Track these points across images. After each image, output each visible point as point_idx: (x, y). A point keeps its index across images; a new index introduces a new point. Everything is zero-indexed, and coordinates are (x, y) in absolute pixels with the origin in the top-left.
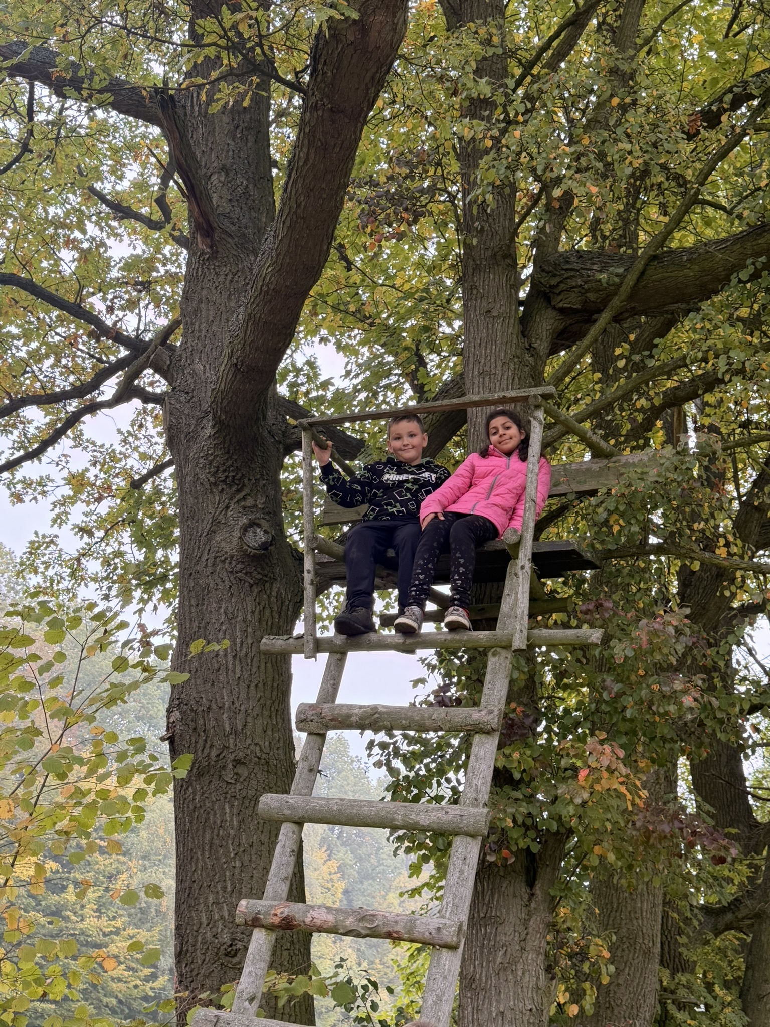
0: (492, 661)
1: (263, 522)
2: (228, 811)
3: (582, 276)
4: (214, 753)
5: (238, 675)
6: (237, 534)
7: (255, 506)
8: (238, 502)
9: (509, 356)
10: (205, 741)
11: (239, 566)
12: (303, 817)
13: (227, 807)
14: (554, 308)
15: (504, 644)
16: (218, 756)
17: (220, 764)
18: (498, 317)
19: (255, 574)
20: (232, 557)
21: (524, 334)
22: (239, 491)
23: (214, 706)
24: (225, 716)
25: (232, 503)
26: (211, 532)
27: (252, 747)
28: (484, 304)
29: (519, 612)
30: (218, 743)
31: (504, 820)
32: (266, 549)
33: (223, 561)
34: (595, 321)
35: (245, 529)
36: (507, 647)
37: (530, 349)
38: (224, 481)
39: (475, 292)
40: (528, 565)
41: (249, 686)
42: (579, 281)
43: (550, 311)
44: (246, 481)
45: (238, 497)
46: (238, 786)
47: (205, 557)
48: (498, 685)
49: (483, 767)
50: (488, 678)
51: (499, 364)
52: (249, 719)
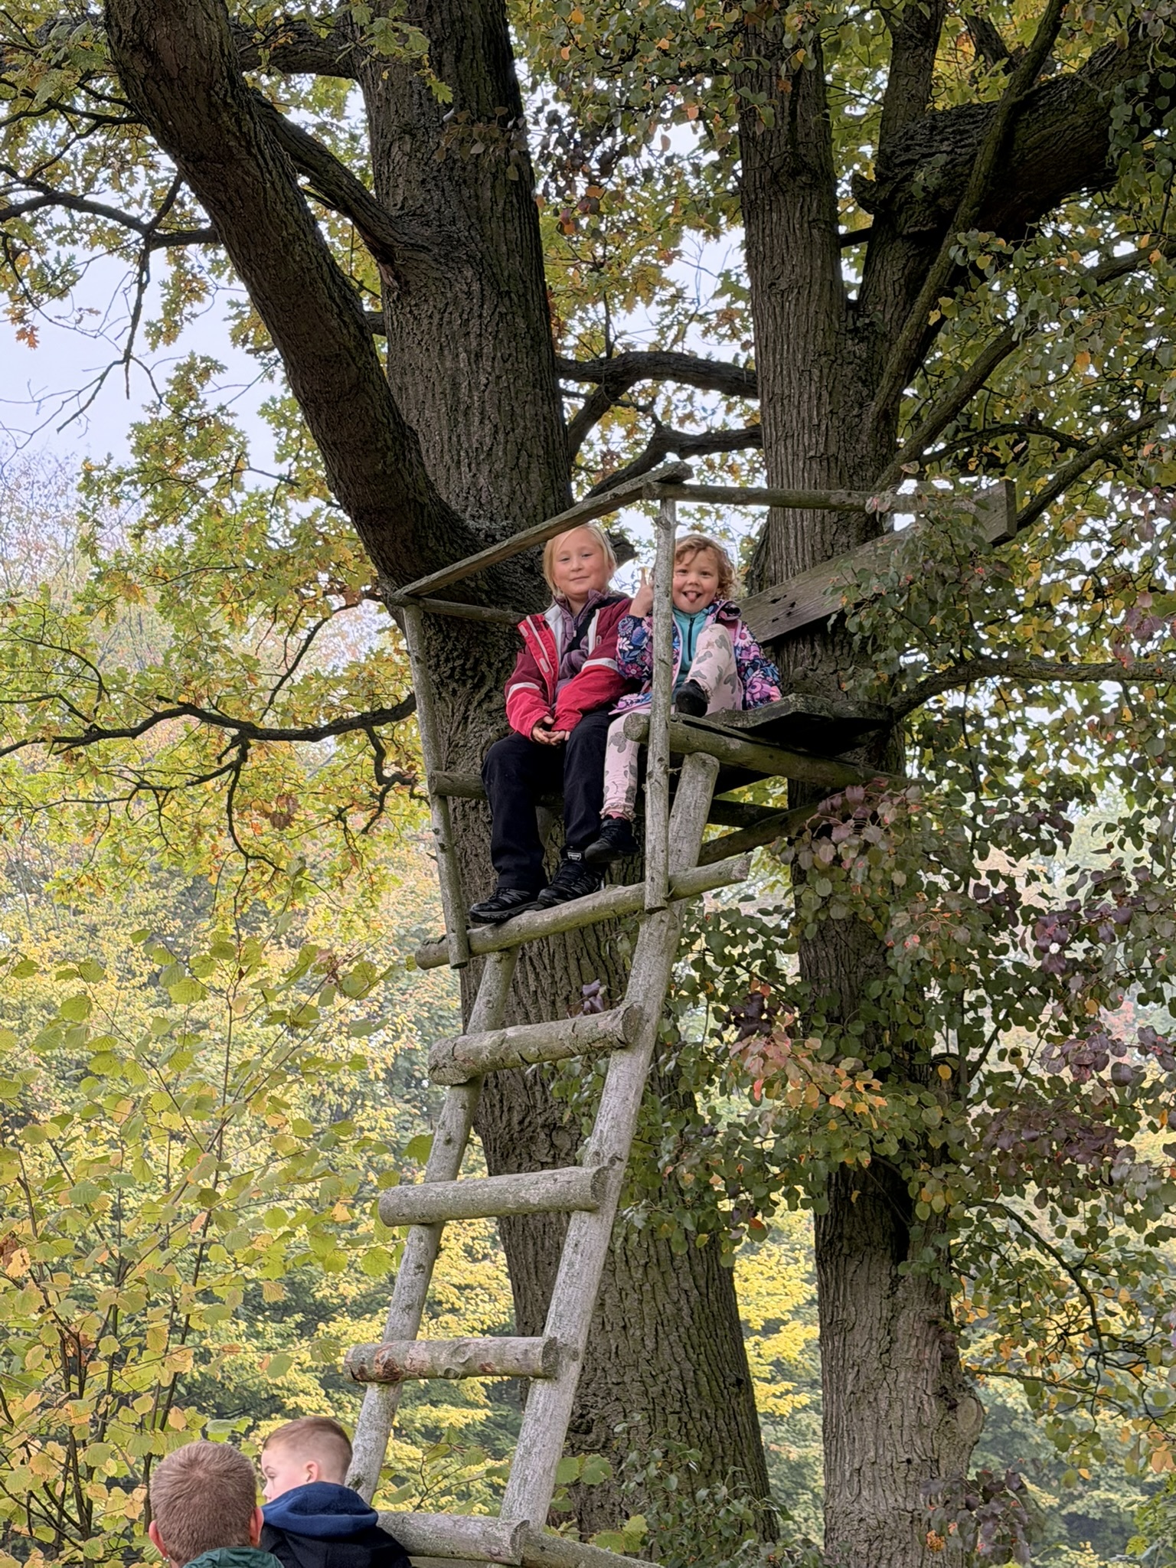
4: (516, 1119)
5: (533, 988)
8: (480, 704)
10: (501, 1101)
16: (521, 1122)
17: (528, 1134)
22: (477, 687)
25: (472, 708)
28: (766, 271)
40: (659, 769)
41: (553, 1003)
44: (484, 667)
45: (477, 698)
48: (645, 968)
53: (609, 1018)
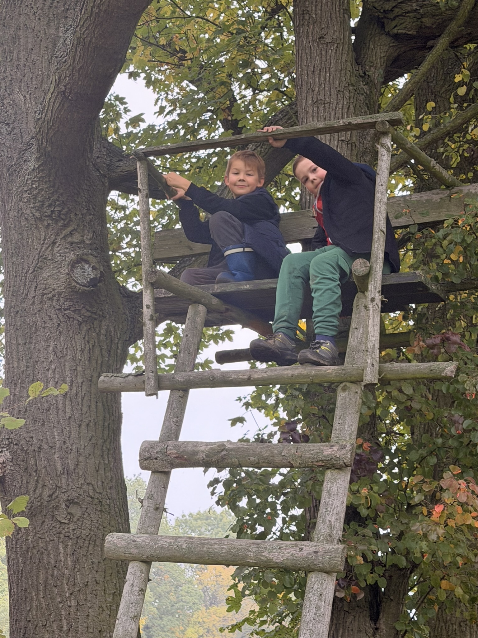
0: (341, 397)
1: (91, 258)
2: (62, 551)
4: (47, 493)
5: (68, 415)
6: (65, 270)
7: (83, 242)
8: (64, 237)
9: (344, 84)
10: (37, 481)
11: (67, 304)
12: (152, 556)
13: (61, 546)
14: (388, 34)
15: (353, 378)
16: (50, 496)
17: (53, 504)
18: (332, 43)
19: (83, 311)
20: (60, 294)
21: (358, 61)
22: (65, 226)
23: (45, 446)
24: (56, 456)
25: (59, 238)
26: (37, 268)
27: (85, 487)
28: (317, 29)
29: (370, 345)
30: (50, 483)
31: (355, 557)
32: (95, 285)
33: (51, 299)
34: (431, 47)
35: (73, 265)
36: (357, 381)
37: (364, 76)
38: (50, 216)
39: (307, 17)
40: (378, 298)
41: (80, 426)
43: (384, 37)
44: (72, 216)
45: (64, 233)
46: (72, 526)
47: (32, 294)
48: (348, 420)
49: (337, 503)
50: (338, 412)
51: (334, 92)
52: (81, 459)
53: (335, 448)
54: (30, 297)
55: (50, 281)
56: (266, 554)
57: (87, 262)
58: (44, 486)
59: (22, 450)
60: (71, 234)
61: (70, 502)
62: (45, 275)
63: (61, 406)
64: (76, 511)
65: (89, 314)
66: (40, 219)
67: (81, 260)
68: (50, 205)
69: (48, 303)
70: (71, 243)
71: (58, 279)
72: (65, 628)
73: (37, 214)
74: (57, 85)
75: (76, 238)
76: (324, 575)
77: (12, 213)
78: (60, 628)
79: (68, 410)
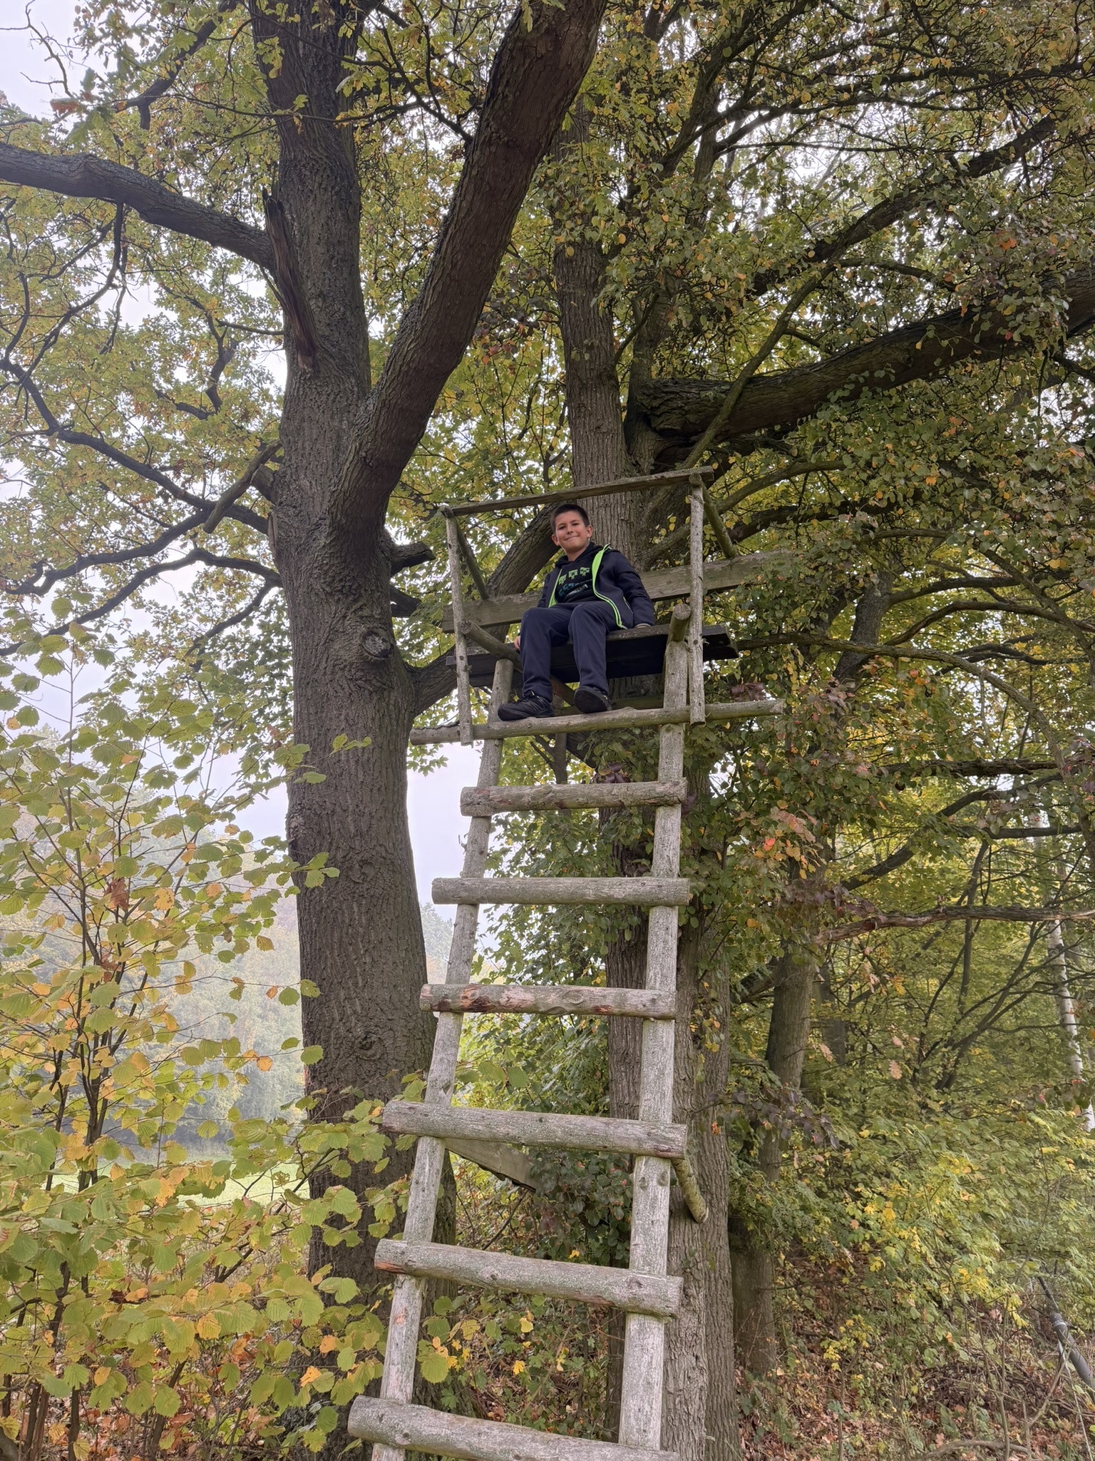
0: (665, 738)
1: (381, 631)
2: (356, 909)
3: (682, 398)
4: (340, 854)
6: (357, 641)
7: (372, 616)
8: (355, 611)
9: (620, 470)
10: (331, 843)
11: (359, 674)
13: (355, 905)
14: (654, 430)
15: (678, 719)
17: (347, 864)
18: (607, 433)
19: (374, 682)
20: (351, 664)
21: (629, 451)
22: (355, 601)
23: (338, 809)
24: (349, 819)
25: (349, 612)
26: (328, 641)
27: (378, 848)
28: (593, 420)
29: (696, 685)
30: (344, 845)
32: (386, 656)
33: (342, 669)
35: (365, 637)
36: (683, 721)
37: (637, 465)
38: (341, 591)
39: (582, 411)
40: (701, 641)
41: (371, 790)
42: (680, 403)
43: (650, 433)
44: (362, 591)
45: (355, 607)
46: (366, 886)
47: (323, 664)
48: (675, 759)
50: (663, 753)
51: (612, 476)
52: (374, 822)
53: (668, 785)
54: (321, 667)
55: (342, 652)
56: (606, 890)
57: (377, 634)
58: (338, 848)
59: (315, 814)
60: (361, 608)
61: (364, 863)
62: (337, 646)
63: (353, 771)
64: (369, 871)
65: (378, 684)
66: (331, 594)
67: (371, 633)
68: (341, 580)
69: (340, 673)
70: (362, 617)
71: (350, 650)
72: (360, 984)
73: (328, 589)
74: (357, 452)
75: (366, 612)
76: (668, 909)
77: (300, 591)
78: (356, 984)
79: (361, 775)
